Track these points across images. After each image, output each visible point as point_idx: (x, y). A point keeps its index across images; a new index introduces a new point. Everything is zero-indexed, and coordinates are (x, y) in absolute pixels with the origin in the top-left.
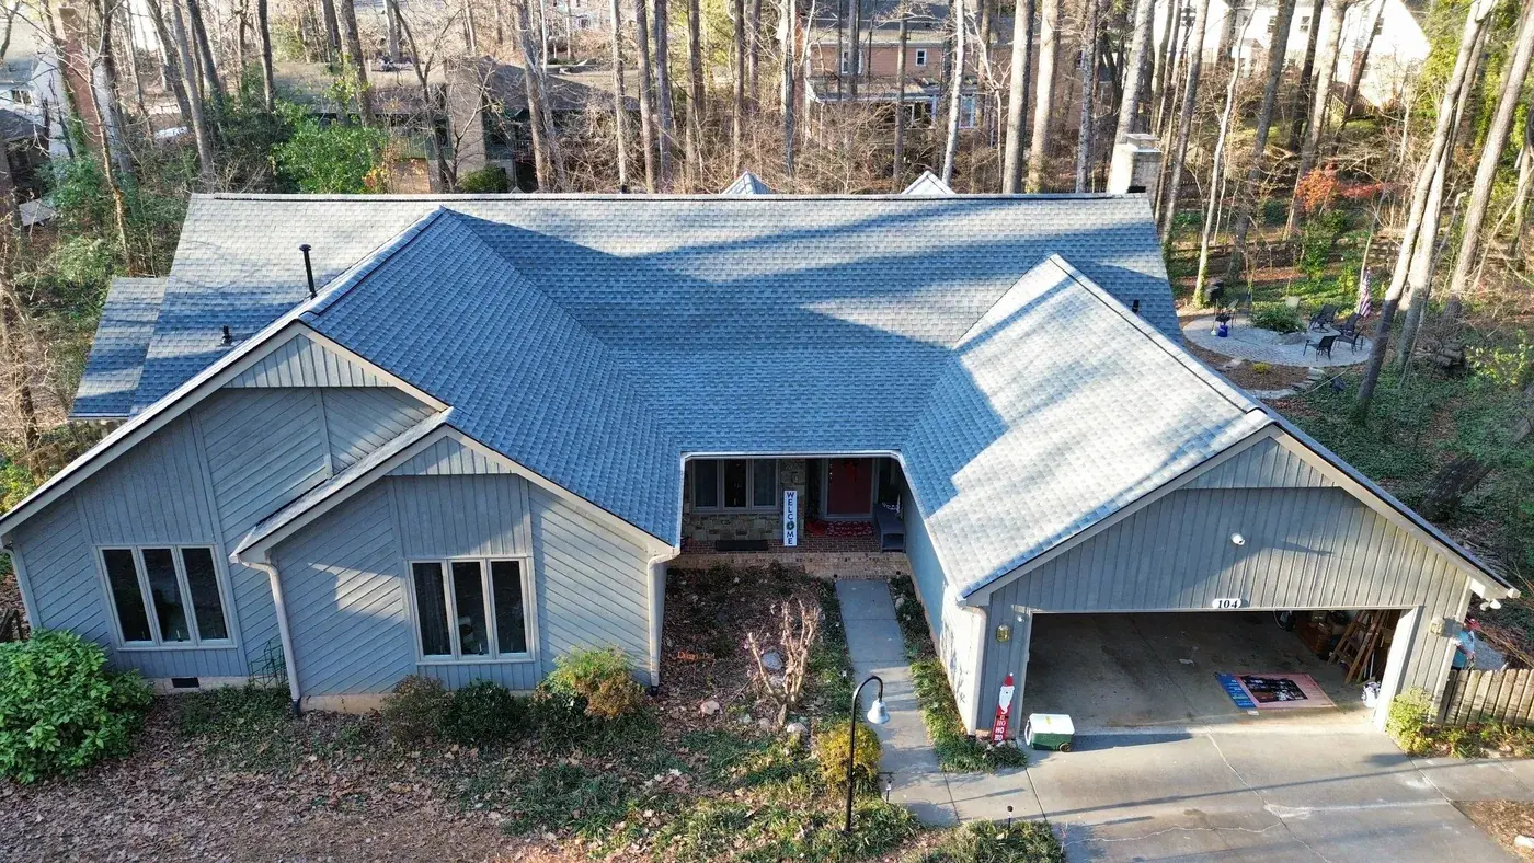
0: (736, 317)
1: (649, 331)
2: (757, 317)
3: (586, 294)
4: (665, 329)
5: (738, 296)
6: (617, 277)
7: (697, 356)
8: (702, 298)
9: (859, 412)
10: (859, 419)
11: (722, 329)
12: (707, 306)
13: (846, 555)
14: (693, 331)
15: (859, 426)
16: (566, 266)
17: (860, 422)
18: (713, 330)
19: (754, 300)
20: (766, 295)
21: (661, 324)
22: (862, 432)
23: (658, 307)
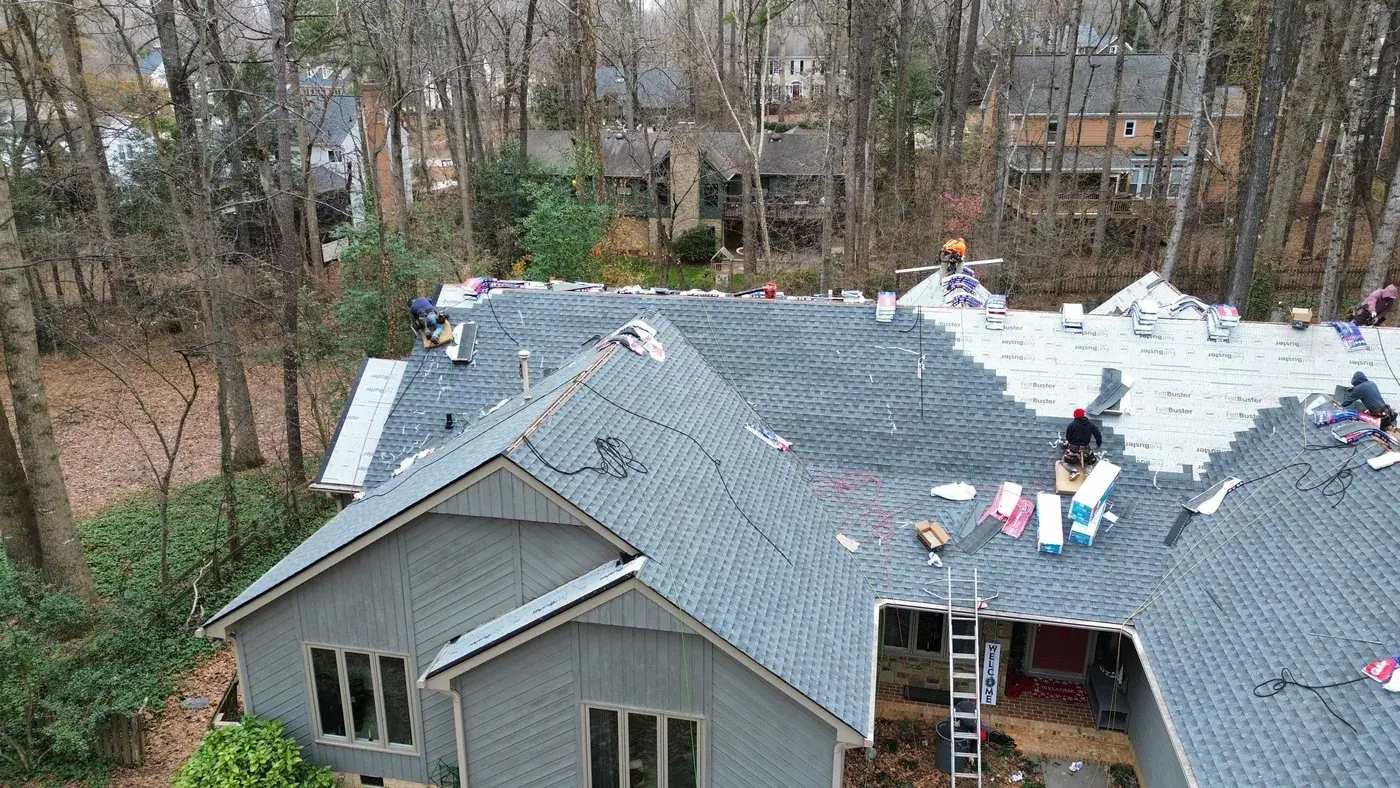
0: (942, 440)
1: (847, 447)
2: (966, 442)
3: (785, 404)
4: (864, 447)
5: (945, 416)
6: (818, 389)
7: (897, 480)
8: (904, 416)
9: (1083, 571)
10: (1083, 579)
11: (925, 452)
12: (911, 425)
13: (1054, 727)
14: (894, 451)
15: (1083, 589)
16: (767, 373)
17: (1086, 582)
18: (916, 452)
19: (963, 423)
20: (976, 417)
21: (859, 440)
22: (1087, 598)
23: (858, 423)
